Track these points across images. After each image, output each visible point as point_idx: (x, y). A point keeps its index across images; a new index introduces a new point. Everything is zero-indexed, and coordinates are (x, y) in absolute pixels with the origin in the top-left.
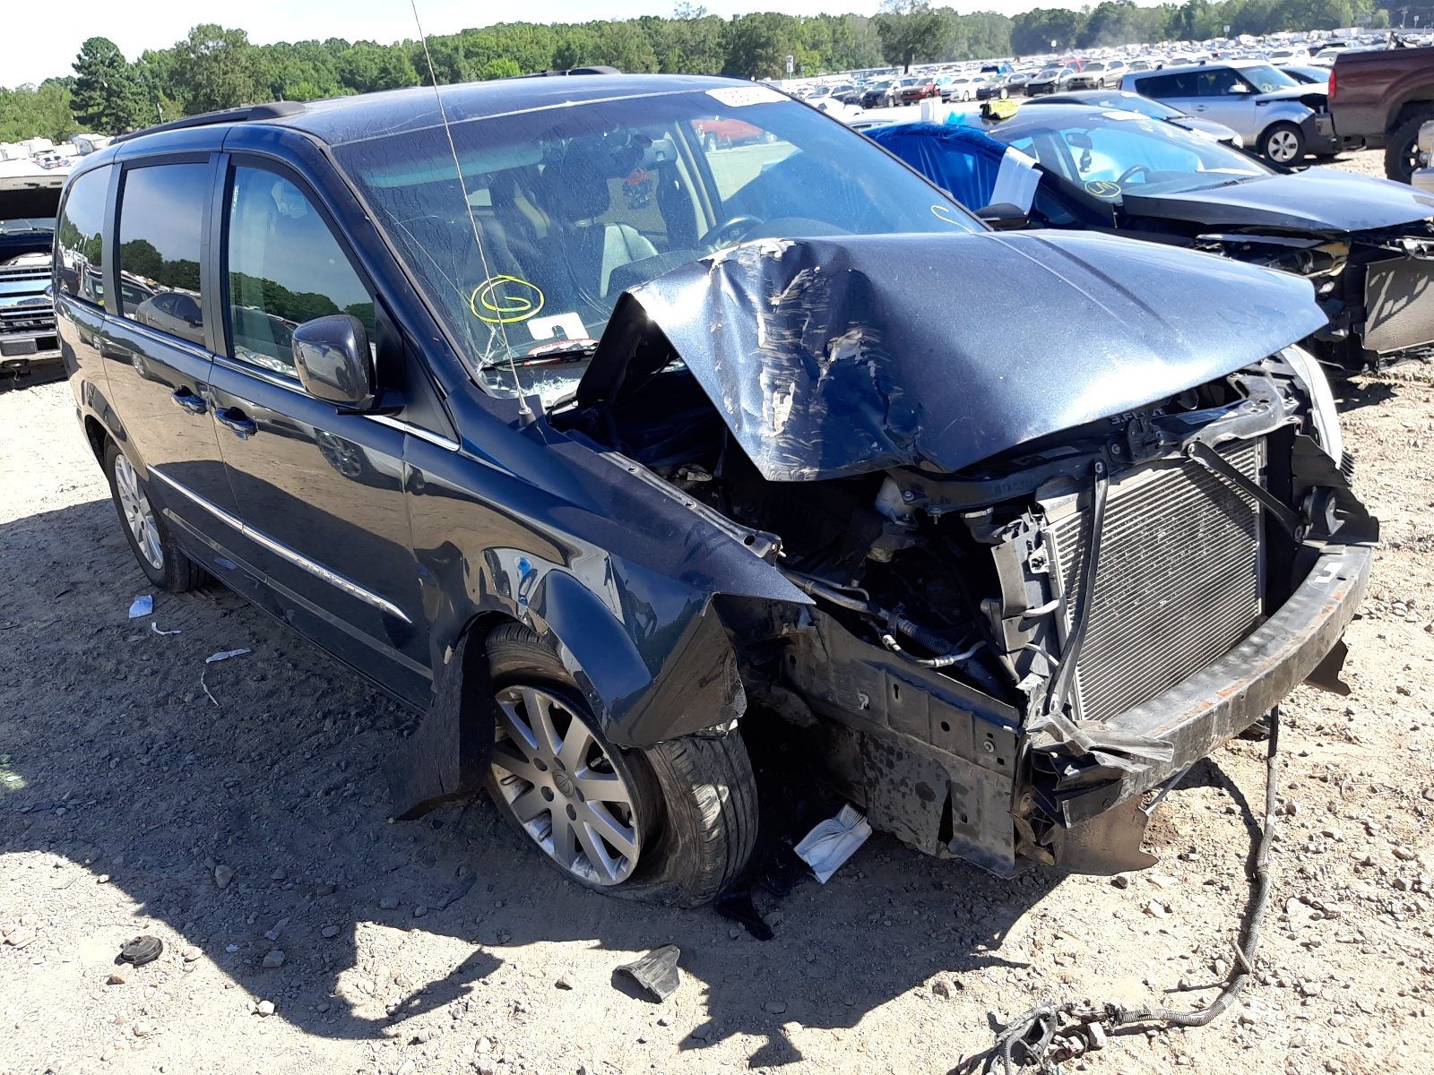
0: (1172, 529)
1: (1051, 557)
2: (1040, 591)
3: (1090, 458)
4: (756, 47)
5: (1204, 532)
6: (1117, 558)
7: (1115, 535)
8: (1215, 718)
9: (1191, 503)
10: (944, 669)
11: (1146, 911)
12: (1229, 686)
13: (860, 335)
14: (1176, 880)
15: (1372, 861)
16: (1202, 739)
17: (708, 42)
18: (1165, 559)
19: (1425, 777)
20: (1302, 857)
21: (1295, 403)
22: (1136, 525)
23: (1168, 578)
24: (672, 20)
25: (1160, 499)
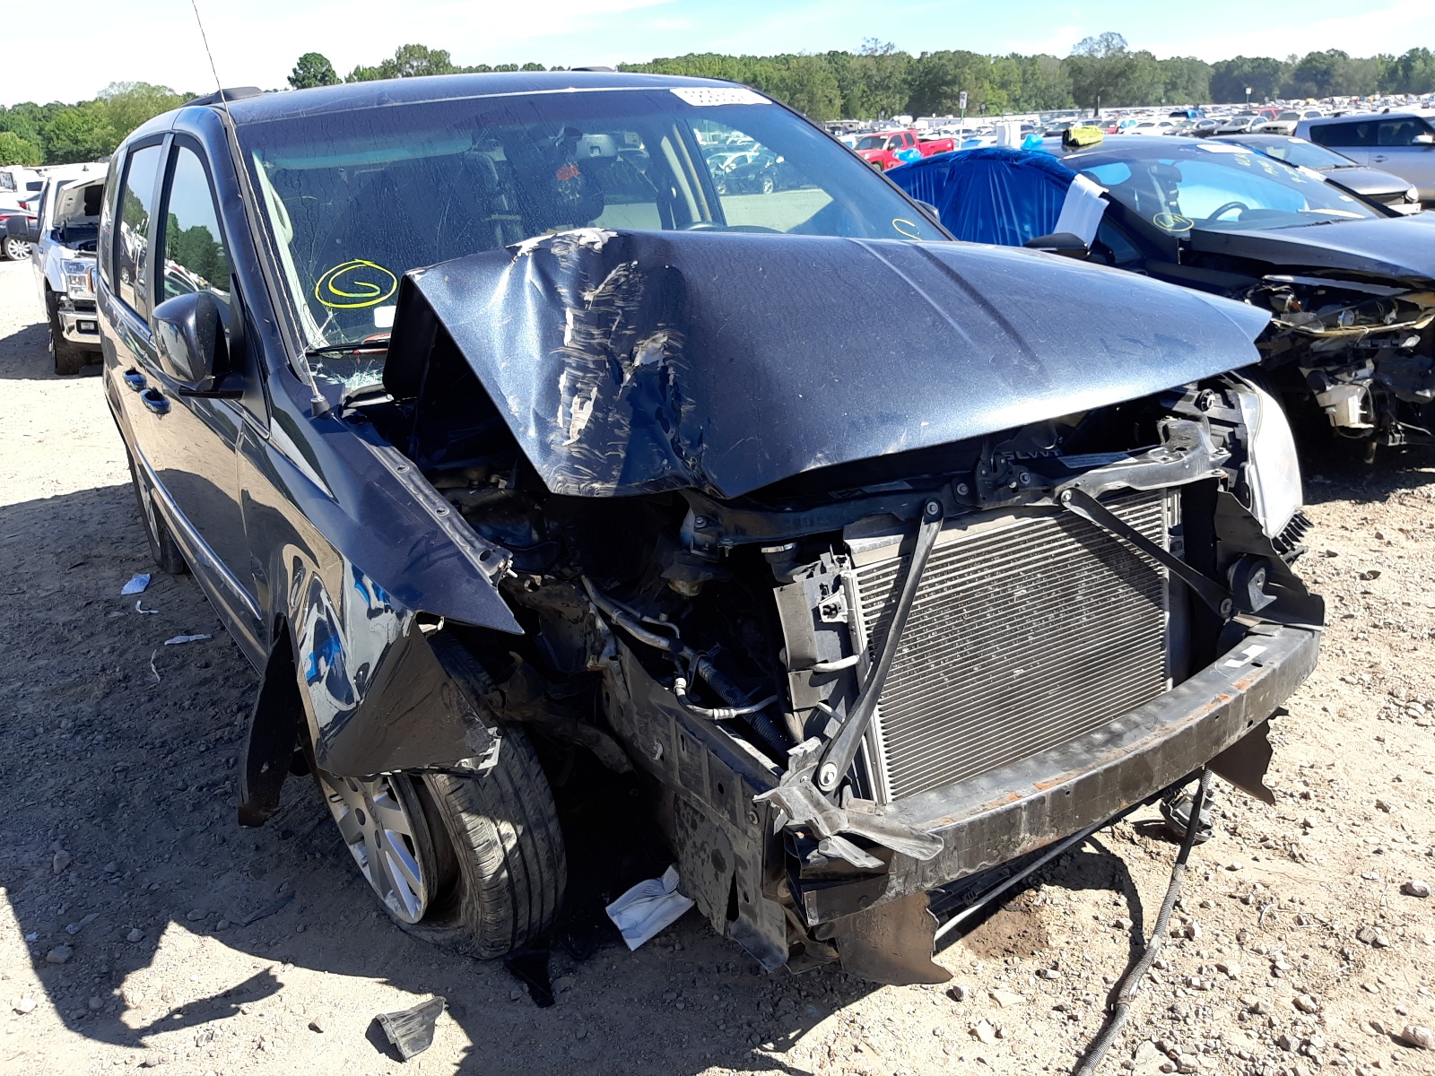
0: (1036, 587)
1: (849, 606)
2: (838, 643)
3: (922, 497)
4: (940, 85)
5: (1084, 595)
6: (951, 615)
7: (949, 588)
8: (1024, 814)
9: (1067, 559)
10: (725, 722)
11: (972, 1033)
12: (1052, 778)
13: (665, 339)
14: (1024, 1000)
15: (1261, 1008)
16: (1006, 838)
17: (893, 78)
18: (1024, 621)
19: (1369, 912)
20: (1179, 992)
21: (1226, 454)
22: (982, 578)
23: (1028, 644)
24: (860, 56)
25: (1020, 551)
